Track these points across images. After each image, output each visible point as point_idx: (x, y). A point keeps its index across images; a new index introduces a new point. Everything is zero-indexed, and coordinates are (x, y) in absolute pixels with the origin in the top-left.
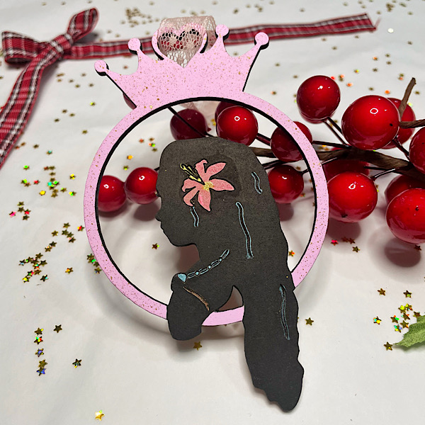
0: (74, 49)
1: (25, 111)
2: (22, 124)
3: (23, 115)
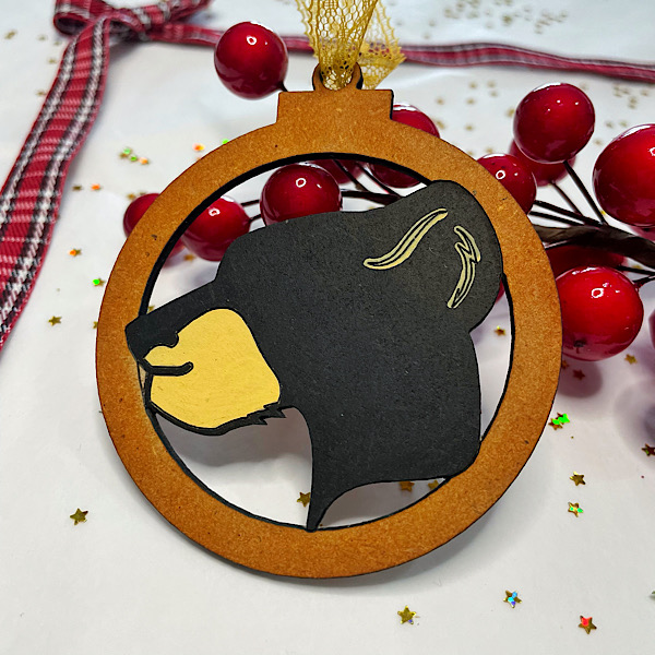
0: (168, 27)
1: (93, 87)
2: (93, 107)
3: (91, 94)
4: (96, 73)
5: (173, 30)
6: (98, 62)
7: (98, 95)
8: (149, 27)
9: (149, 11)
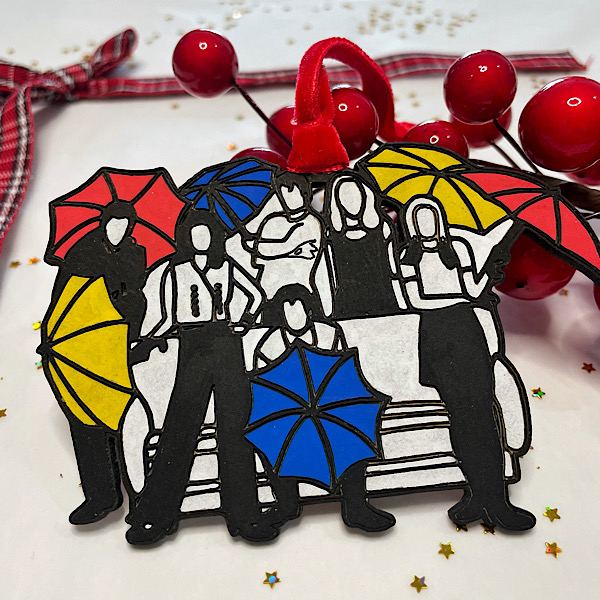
0: (93, 83)
1: (22, 157)
2: (23, 177)
3: (21, 164)
4: (24, 142)
5: (98, 86)
6: (24, 131)
7: (27, 164)
8: (74, 87)
9: (71, 71)
